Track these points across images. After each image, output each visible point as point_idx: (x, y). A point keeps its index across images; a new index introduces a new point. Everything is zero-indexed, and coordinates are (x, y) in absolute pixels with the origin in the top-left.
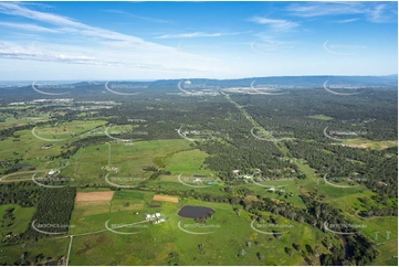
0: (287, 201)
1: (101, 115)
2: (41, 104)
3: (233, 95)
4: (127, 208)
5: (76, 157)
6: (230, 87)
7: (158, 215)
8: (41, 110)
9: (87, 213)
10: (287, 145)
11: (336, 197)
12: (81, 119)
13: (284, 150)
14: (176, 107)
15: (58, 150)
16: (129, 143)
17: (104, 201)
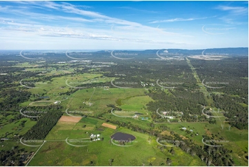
0: (191, 138)
1: (101, 70)
2: (74, 63)
3: (192, 61)
4: (83, 129)
5: (74, 95)
6: (194, 54)
7: (98, 135)
8: (71, 66)
9: (61, 129)
10: (214, 98)
11: (232, 140)
12: (89, 72)
13: (210, 101)
14: (149, 67)
15: (66, 90)
16: (107, 89)
17: (73, 123)
